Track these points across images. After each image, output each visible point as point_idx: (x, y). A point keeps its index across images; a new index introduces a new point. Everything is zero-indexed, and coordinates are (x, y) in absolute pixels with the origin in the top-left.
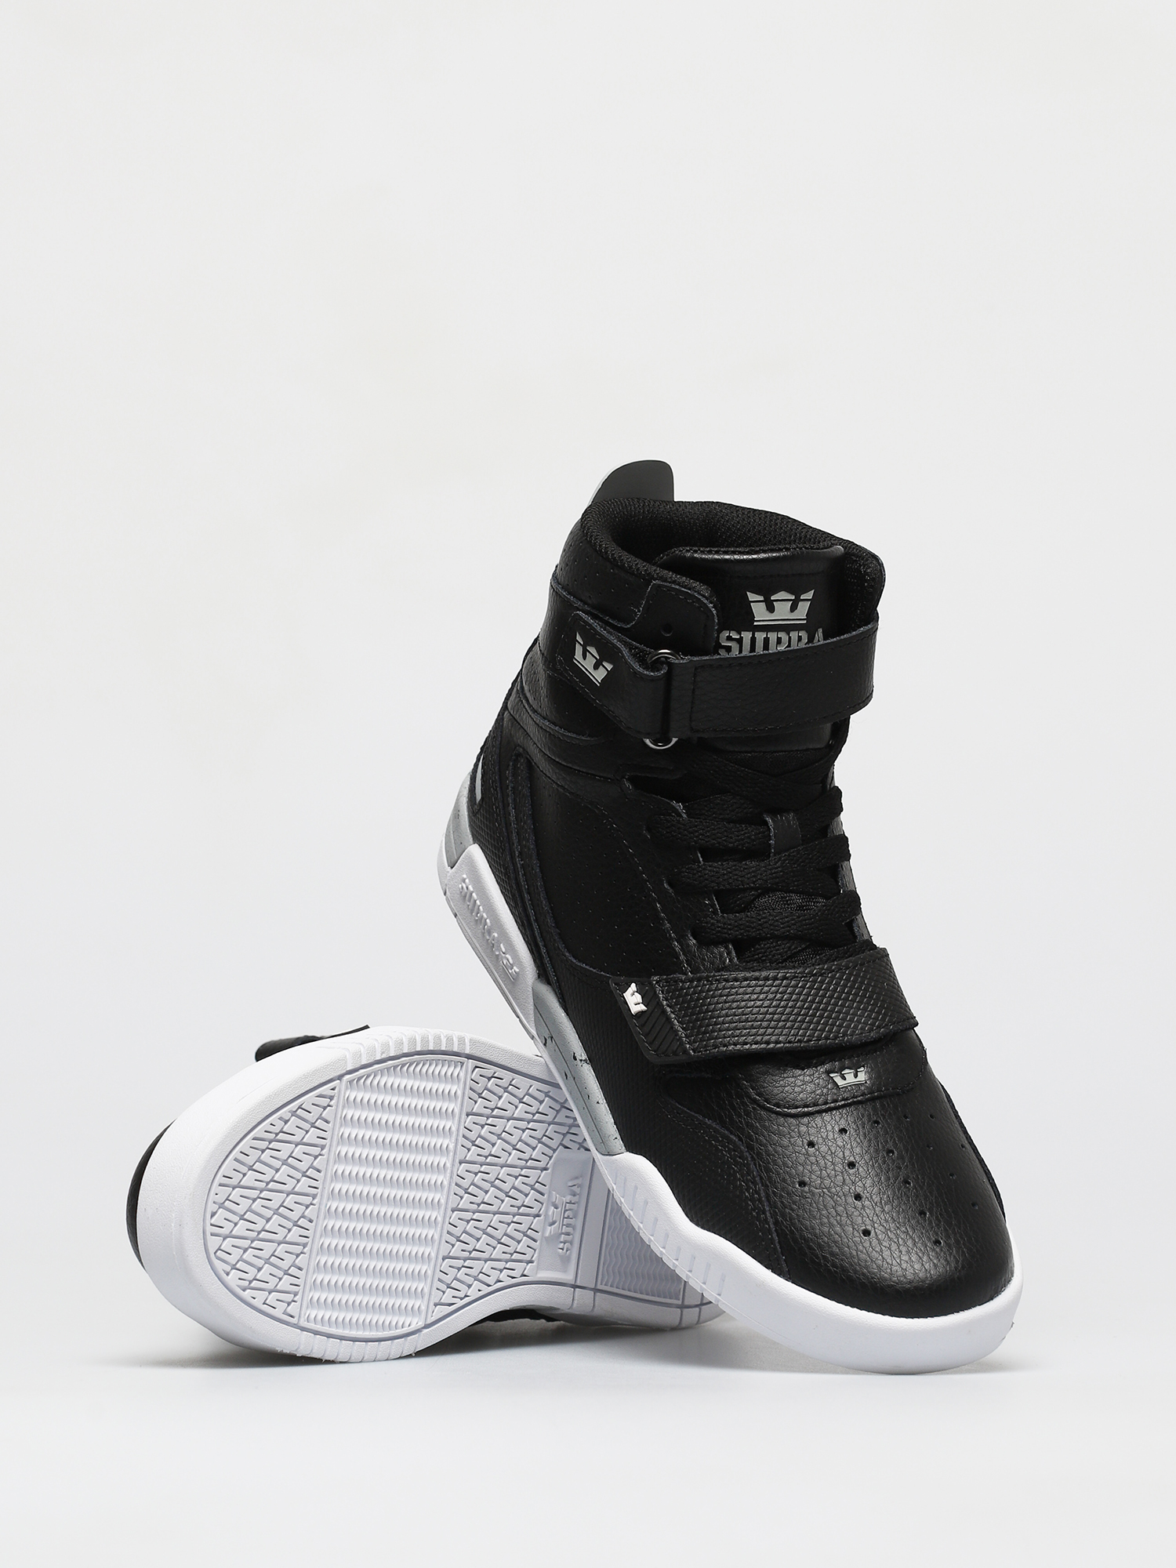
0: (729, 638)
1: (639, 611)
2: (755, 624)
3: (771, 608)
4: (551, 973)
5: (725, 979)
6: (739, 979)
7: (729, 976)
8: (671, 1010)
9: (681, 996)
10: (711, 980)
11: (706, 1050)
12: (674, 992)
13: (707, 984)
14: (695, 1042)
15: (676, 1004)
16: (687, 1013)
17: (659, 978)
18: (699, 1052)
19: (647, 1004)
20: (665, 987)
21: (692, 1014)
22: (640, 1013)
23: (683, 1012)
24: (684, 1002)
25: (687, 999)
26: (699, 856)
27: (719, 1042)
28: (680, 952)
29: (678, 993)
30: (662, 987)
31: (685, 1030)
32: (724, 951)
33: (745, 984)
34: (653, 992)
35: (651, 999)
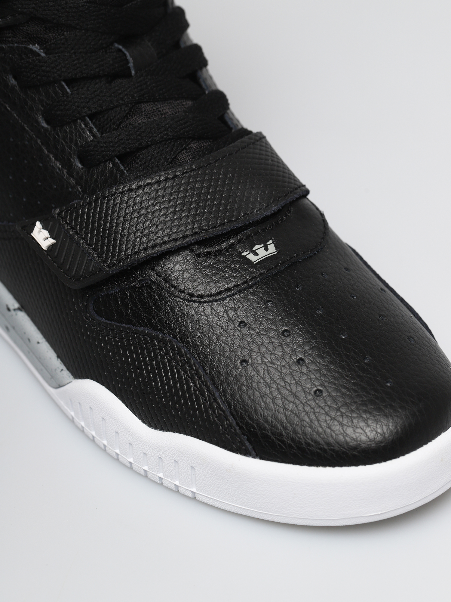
5: (120, 193)
6: (133, 189)
7: (123, 189)
8: (78, 236)
9: (84, 221)
10: (108, 197)
11: (119, 262)
12: (76, 219)
13: (105, 202)
14: (107, 258)
15: (81, 229)
16: (94, 234)
17: (60, 210)
18: (113, 266)
19: (55, 237)
20: (67, 217)
21: (98, 234)
22: (51, 247)
23: (89, 234)
24: (87, 225)
25: (90, 221)
26: (66, 87)
27: (129, 252)
28: (72, 181)
29: (80, 218)
30: (64, 218)
31: (95, 250)
32: (112, 167)
33: (140, 192)
34: (58, 225)
35: (57, 231)
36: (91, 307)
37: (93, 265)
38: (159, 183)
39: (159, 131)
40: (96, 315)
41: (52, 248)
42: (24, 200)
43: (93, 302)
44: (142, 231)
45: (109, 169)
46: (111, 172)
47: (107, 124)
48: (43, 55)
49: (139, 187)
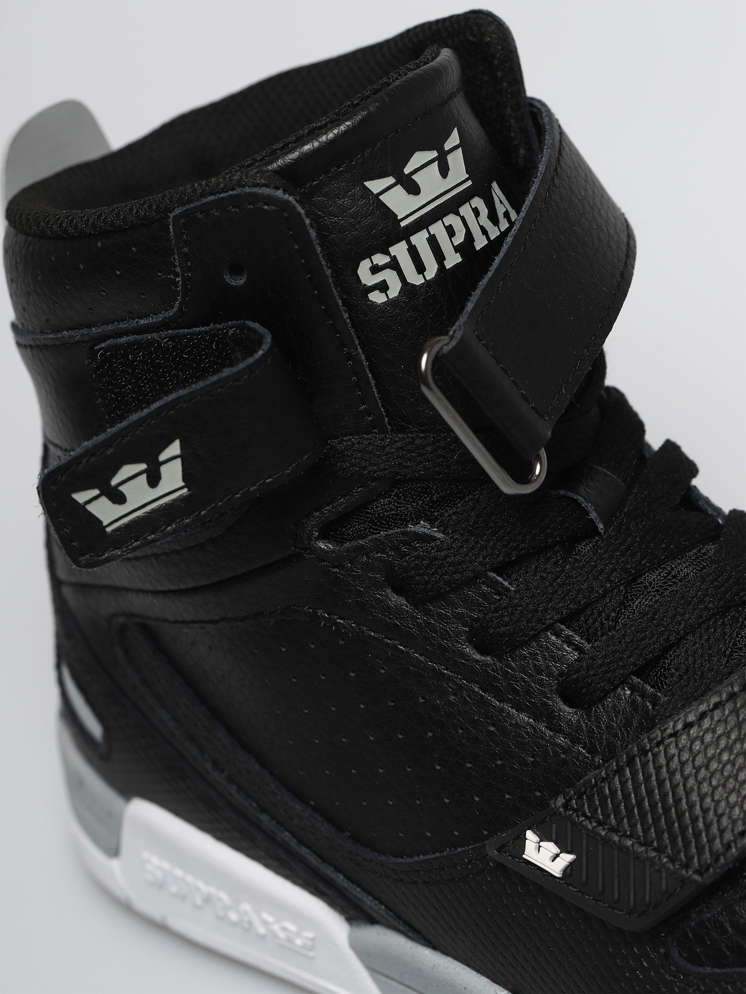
0: (375, 269)
1: (177, 275)
2: (403, 224)
3: (413, 189)
4: (368, 902)
5: (671, 736)
6: (693, 722)
7: (674, 727)
8: (617, 835)
9: (619, 804)
10: (651, 750)
11: (717, 859)
12: (603, 804)
13: (648, 761)
14: (690, 859)
15: (619, 821)
16: (648, 823)
17: (564, 798)
18: (708, 869)
19: (572, 848)
20: (583, 805)
21: (656, 821)
22: (569, 868)
23: (639, 826)
24: (629, 811)
25: (632, 802)
26: (500, 579)
27: (728, 836)
28: (561, 740)
29: (611, 801)
30: (579, 810)
31: (660, 850)
32: (631, 694)
33: (706, 723)
34: (569, 825)
35: (572, 837)
36: (675, 953)
37: (667, 879)
38: (734, 698)
39: (691, 607)
40: (689, 966)
41: (572, 869)
42: (477, 799)
43: (675, 944)
44: (739, 791)
45: (626, 699)
46: (633, 704)
47: (594, 623)
48: (440, 535)
49: (703, 715)
